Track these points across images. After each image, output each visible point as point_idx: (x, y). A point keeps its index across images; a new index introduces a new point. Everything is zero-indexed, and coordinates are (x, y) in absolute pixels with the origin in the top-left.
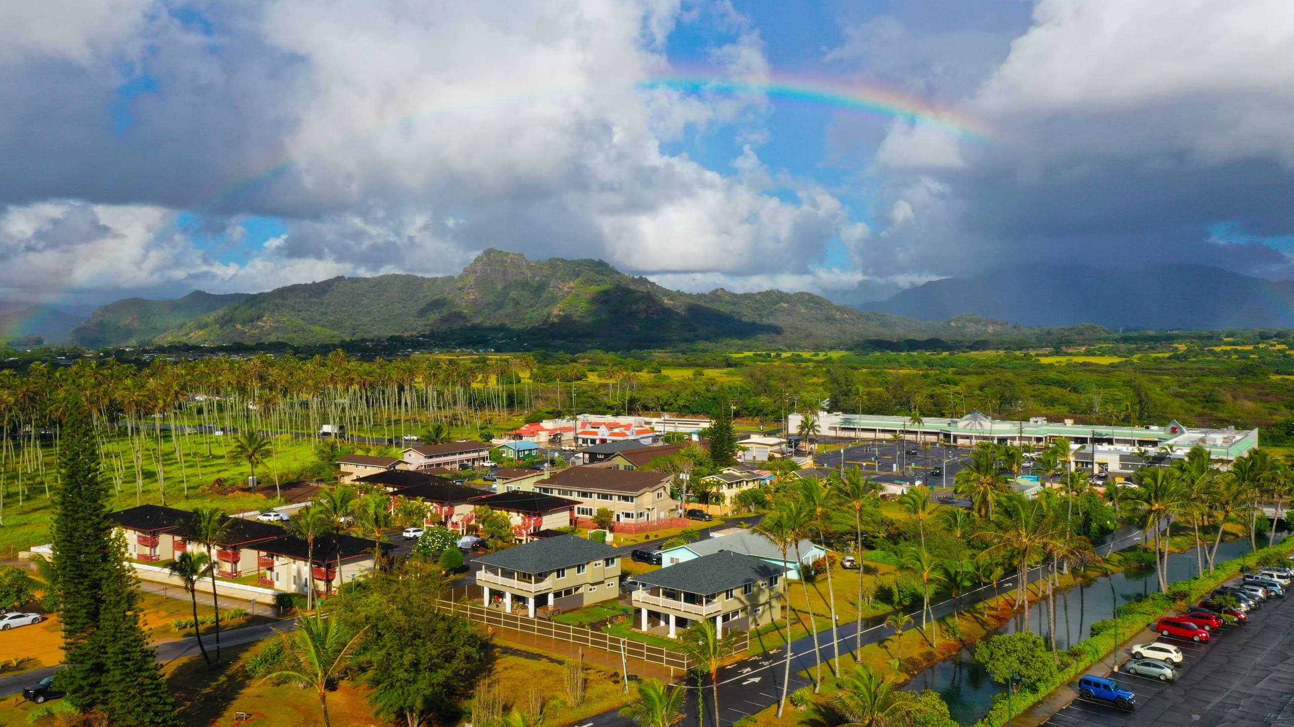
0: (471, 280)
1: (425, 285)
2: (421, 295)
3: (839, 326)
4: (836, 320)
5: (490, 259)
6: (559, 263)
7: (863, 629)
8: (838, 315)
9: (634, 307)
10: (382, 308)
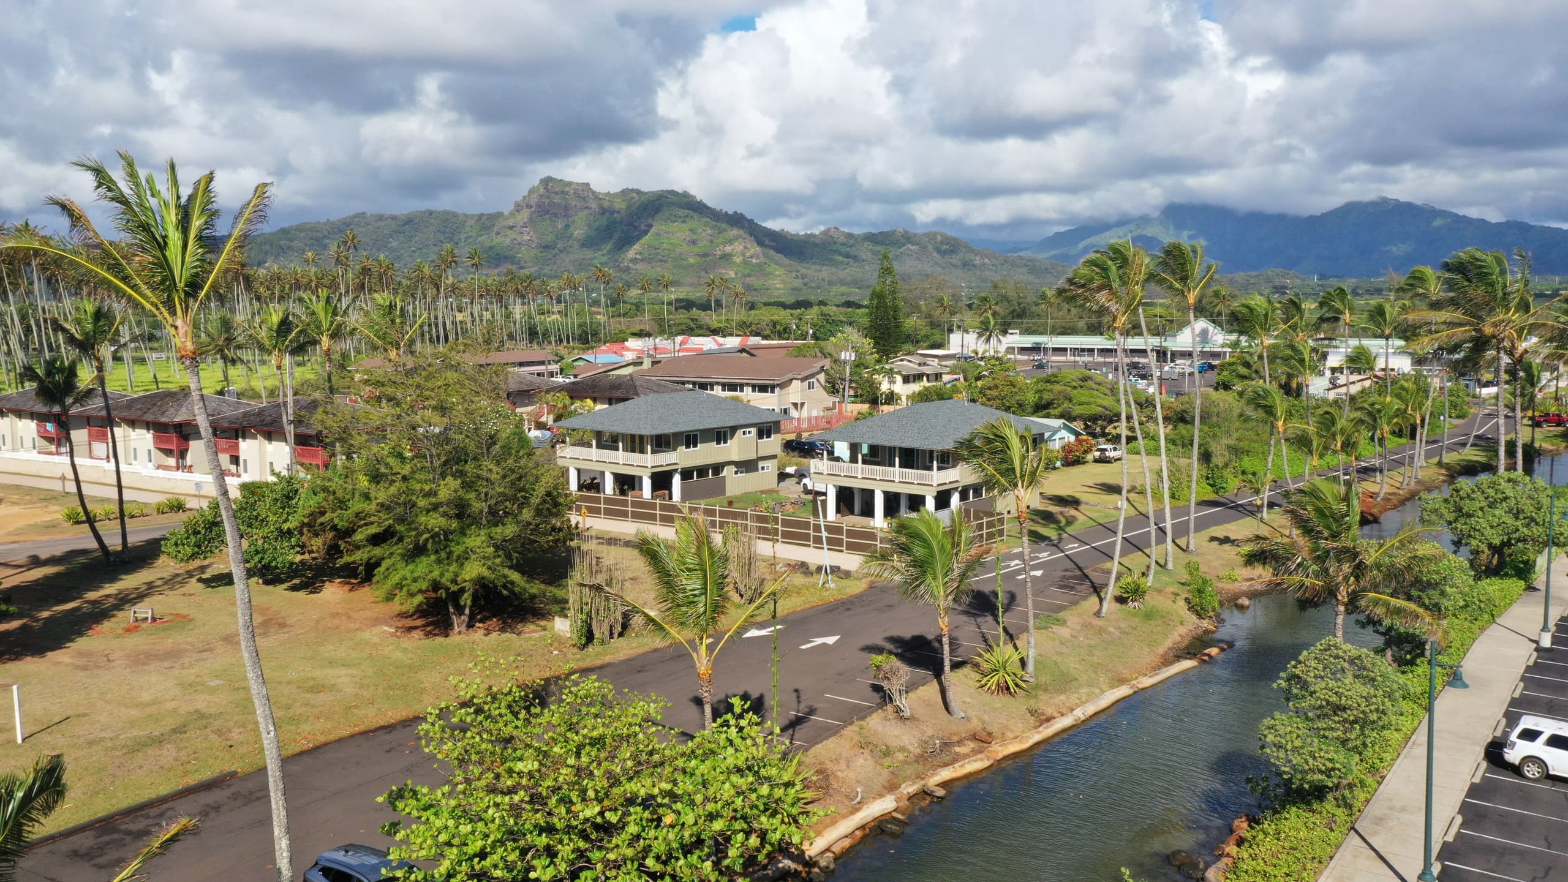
0: (524, 215)
1: (469, 223)
2: (463, 236)
3: (978, 272)
4: (974, 266)
5: (548, 191)
6: (635, 195)
7: (1173, 517)
8: (978, 261)
9: (728, 249)
10: (414, 252)
